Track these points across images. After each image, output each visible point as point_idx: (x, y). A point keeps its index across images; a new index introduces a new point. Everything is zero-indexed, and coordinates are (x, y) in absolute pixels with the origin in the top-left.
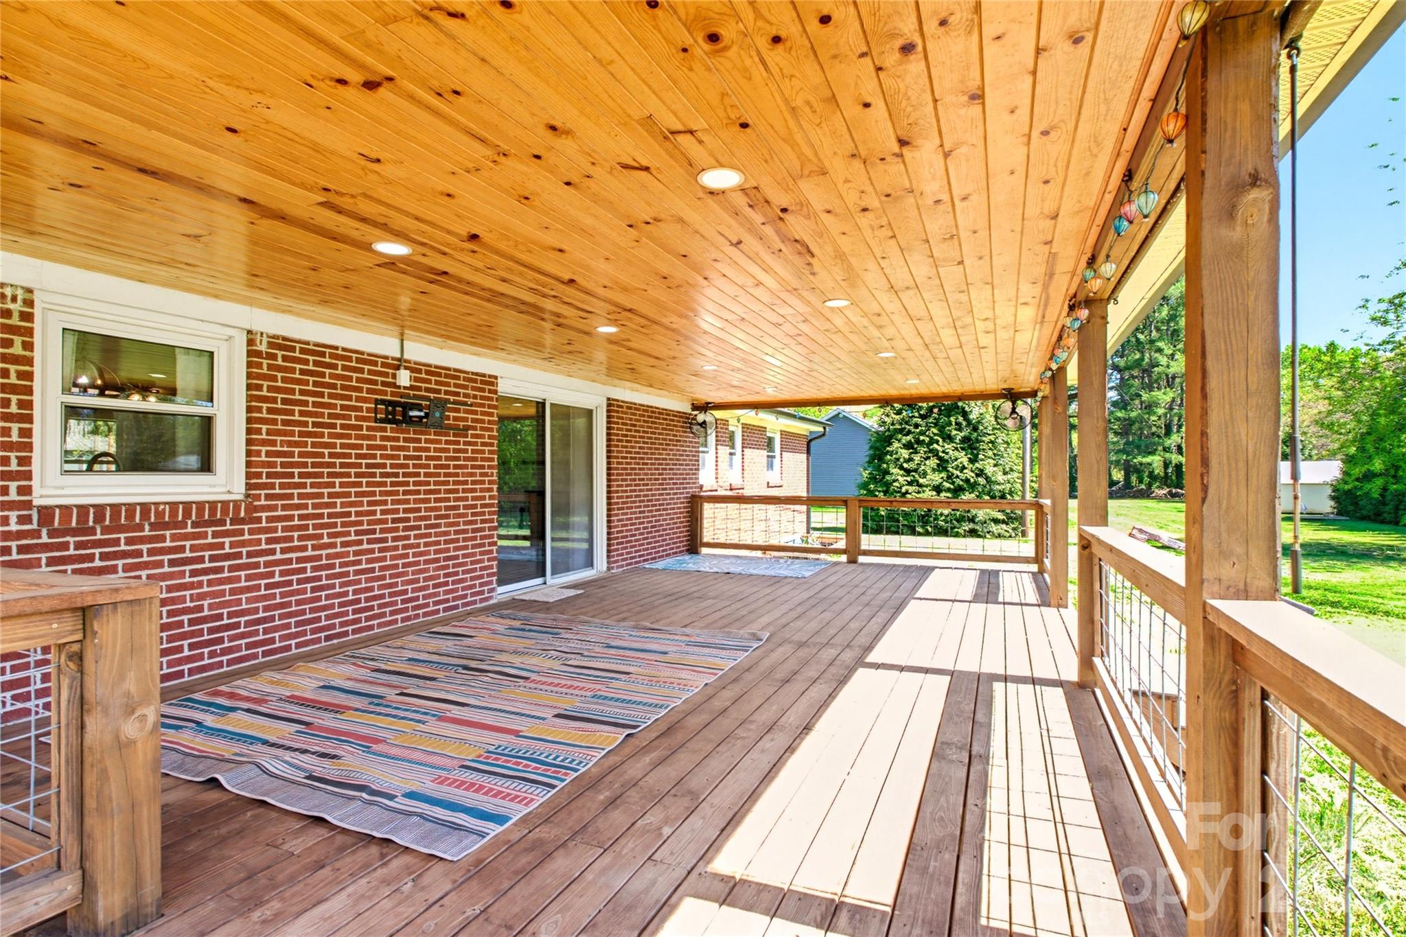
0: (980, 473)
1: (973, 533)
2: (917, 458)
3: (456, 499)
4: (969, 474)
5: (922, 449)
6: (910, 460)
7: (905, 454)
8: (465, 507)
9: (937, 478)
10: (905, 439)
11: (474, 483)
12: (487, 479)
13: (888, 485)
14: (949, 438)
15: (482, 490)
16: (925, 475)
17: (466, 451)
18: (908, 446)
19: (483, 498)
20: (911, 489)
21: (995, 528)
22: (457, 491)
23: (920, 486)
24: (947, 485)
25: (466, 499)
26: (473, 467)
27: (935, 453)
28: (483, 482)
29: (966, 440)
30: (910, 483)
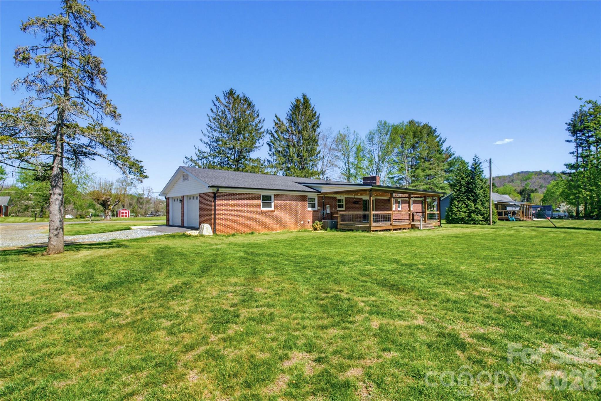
0: (477, 208)
1: (475, 224)
2: (460, 204)
4: (473, 209)
5: (461, 203)
6: (458, 205)
7: (457, 203)
9: (465, 210)
10: (458, 199)
13: (452, 211)
14: (469, 199)
16: (461, 209)
18: (458, 201)
20: (457, 212)
21: (481, 222)
23: (460, 212)
24: (467, 211)
27: (465, 203)
29: (474, 199)
30: (458, 211)
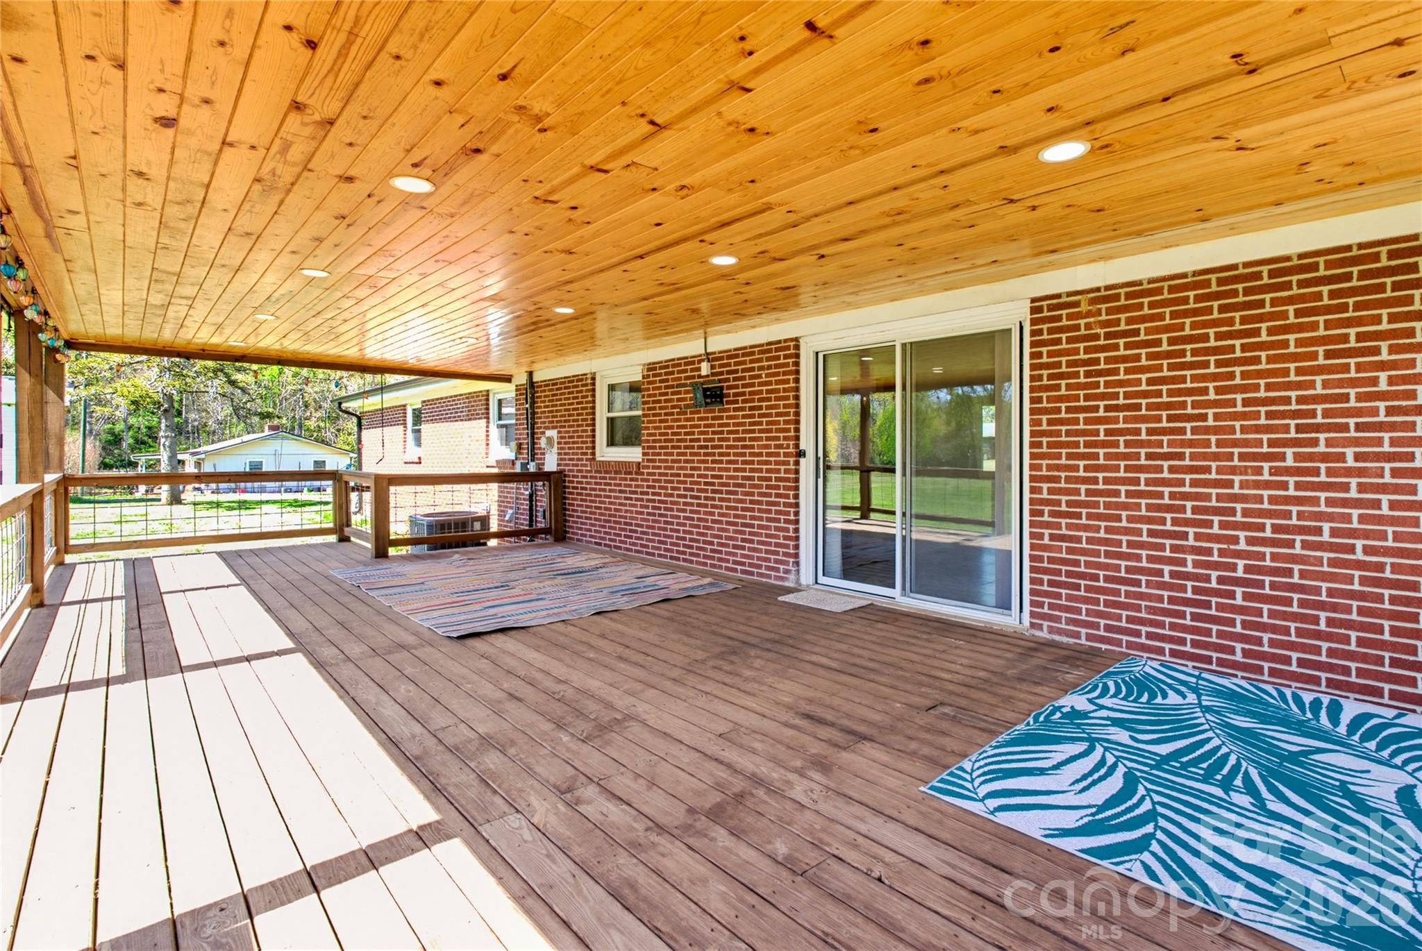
3: (752, 470)
8: (760, 479)
11: (768, 455)
12: (782, 451)
15: (777, 463)
17: (760, 423)
19: (778, 471)
22: (752, 462)
25: (761, 471)
26: (768, 439)
28: (778, 455)
